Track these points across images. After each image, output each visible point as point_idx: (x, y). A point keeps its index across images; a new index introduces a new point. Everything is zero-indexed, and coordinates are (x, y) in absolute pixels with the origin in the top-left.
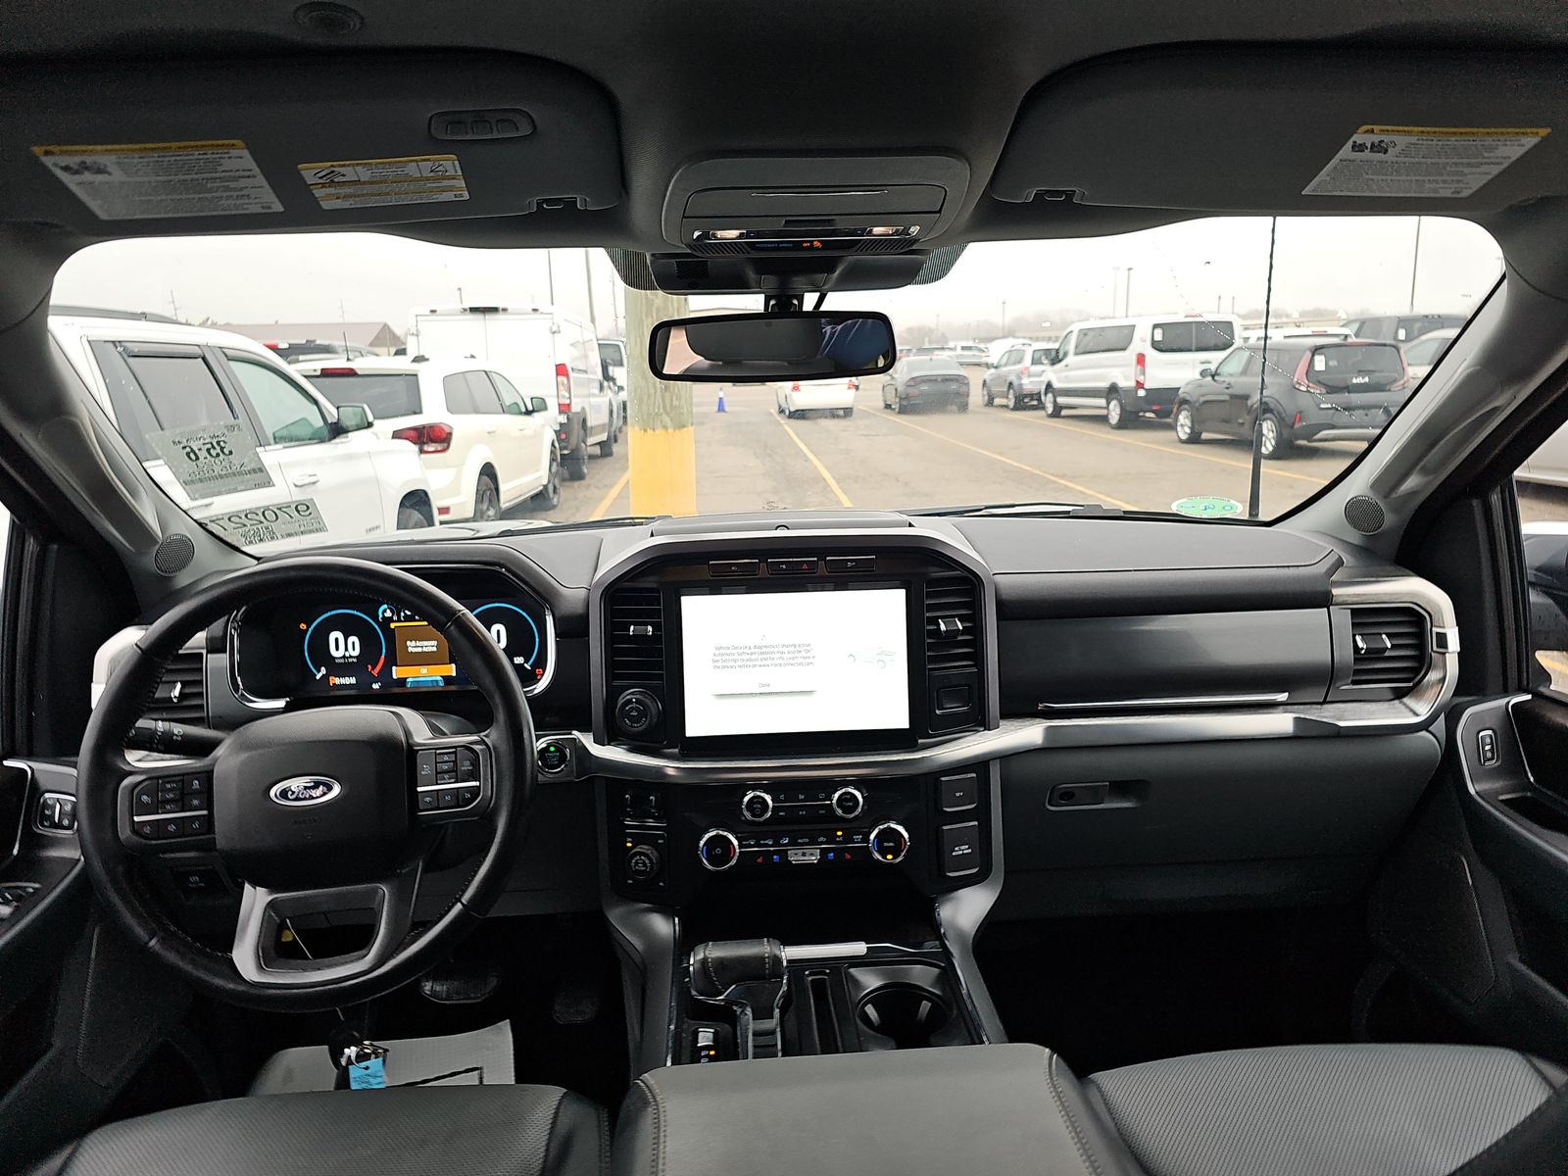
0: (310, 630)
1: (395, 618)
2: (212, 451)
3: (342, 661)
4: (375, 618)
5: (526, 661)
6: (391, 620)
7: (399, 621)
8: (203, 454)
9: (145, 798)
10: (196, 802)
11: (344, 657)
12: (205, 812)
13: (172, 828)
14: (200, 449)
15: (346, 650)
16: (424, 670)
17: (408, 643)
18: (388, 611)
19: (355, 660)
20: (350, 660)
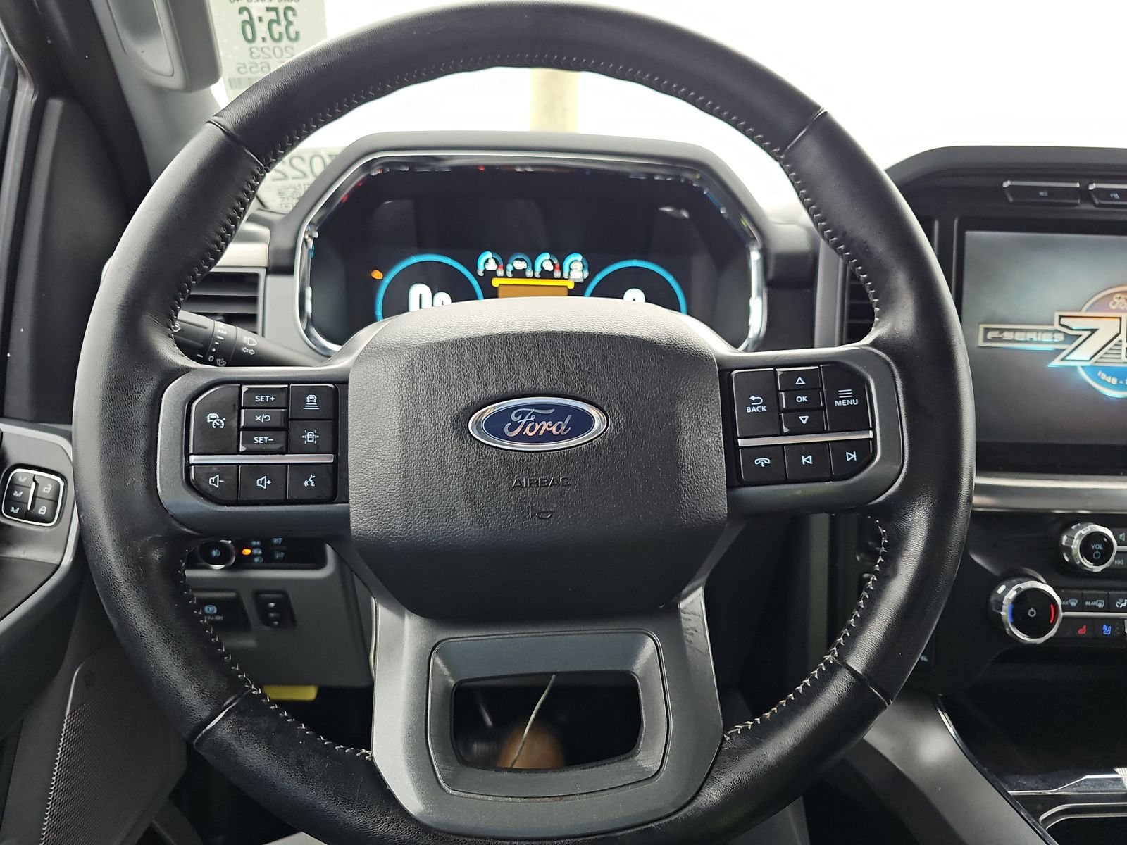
1: (500, 273)
2: (275, 26)
4: (473, 270)
7: (505, 276)
8: (262, 29)
9: (214, 419)
10: (310, 437)
12: (328, 459)
13: (263, 482)
14: (260, 19)
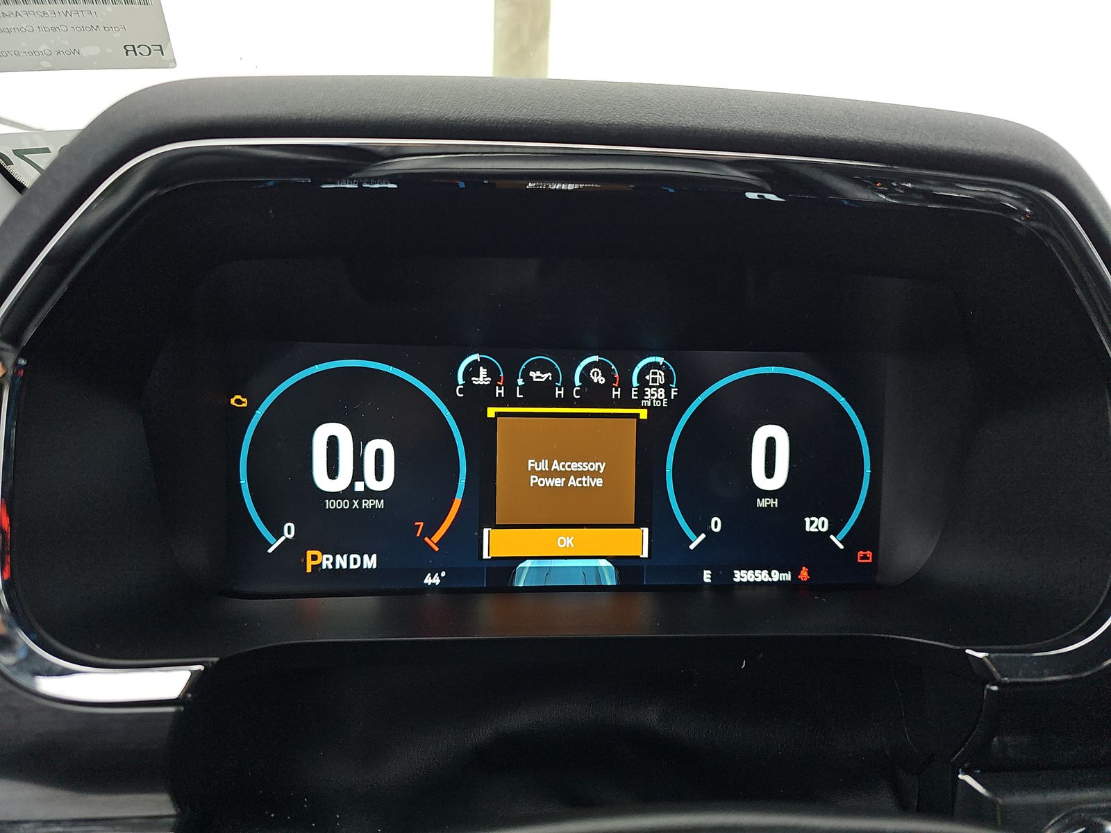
0: (259, 413)
1: (500, 392)
3: (343, 504)
4: (446, 387)
5: (834, 529)
6: (485, 396)
7: (509, 400)
11: (349, 493)
15: (358, 474)
16: (566, 540)
17: (531, 463)
18: (483, 371)
19: (380, 504)
20: (367, 504)
